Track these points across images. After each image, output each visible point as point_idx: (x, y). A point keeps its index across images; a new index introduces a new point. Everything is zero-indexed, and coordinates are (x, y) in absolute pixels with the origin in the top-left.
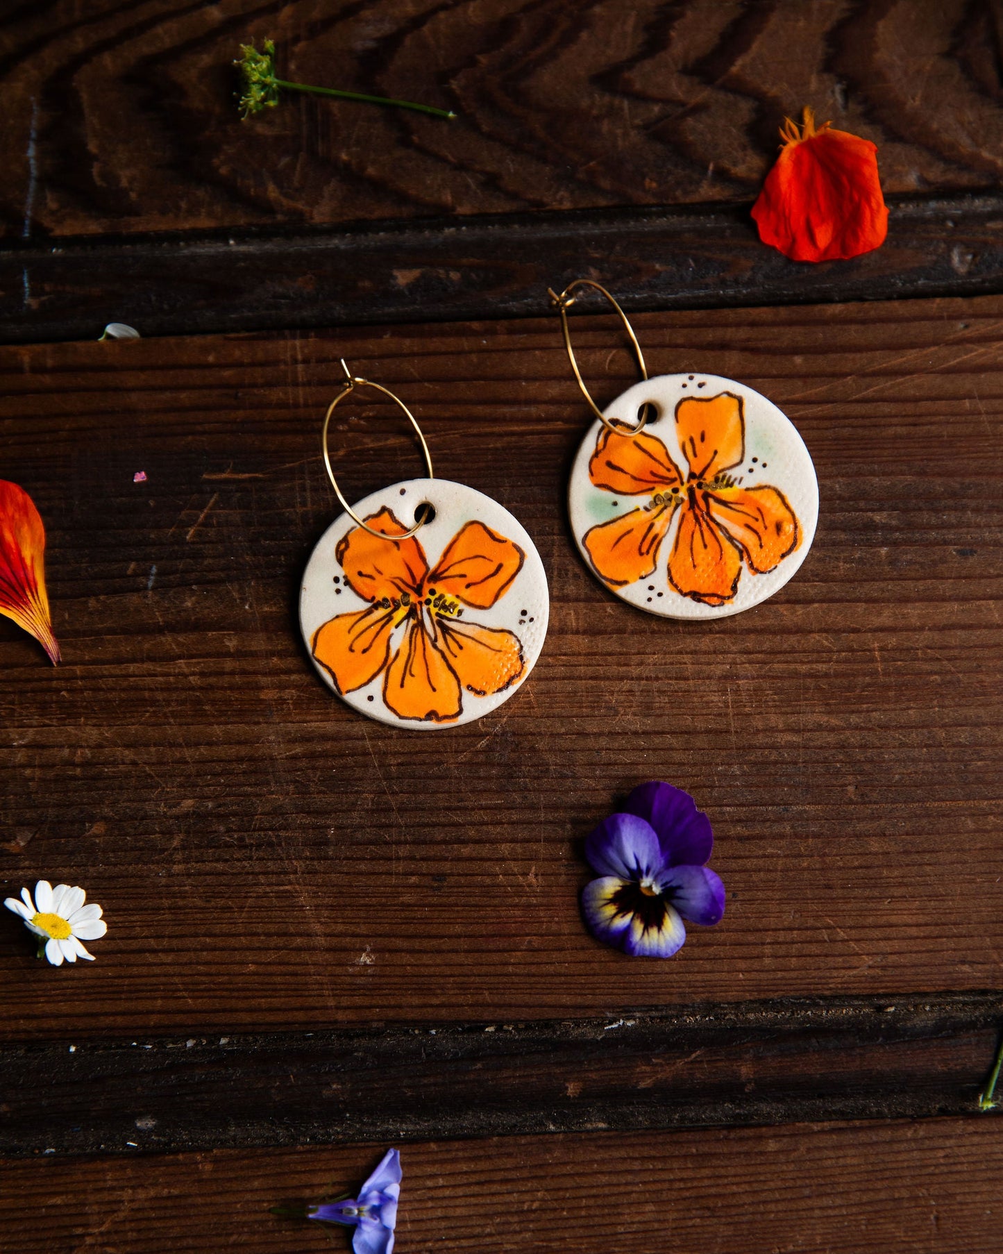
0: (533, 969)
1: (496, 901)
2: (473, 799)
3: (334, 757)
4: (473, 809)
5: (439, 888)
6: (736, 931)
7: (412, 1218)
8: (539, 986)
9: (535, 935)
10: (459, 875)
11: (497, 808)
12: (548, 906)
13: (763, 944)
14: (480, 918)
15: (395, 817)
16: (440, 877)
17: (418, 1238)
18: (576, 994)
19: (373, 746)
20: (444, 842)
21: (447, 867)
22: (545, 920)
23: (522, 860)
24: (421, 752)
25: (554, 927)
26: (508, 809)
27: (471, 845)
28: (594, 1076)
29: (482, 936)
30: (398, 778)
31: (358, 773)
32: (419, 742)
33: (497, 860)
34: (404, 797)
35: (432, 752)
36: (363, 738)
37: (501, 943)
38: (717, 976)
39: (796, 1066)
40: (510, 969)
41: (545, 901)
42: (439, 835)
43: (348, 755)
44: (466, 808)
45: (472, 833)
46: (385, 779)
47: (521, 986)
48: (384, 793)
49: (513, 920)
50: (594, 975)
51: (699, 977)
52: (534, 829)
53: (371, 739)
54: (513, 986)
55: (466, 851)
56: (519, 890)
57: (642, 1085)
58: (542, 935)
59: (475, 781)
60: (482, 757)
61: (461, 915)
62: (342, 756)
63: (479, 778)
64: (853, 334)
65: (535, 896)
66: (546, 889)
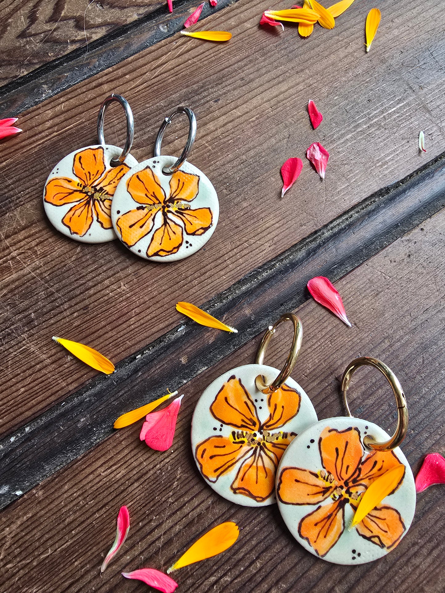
0: (142, 321)
1: (113, 304)
2: (85, 271)
3: (21, 286)
4: (87, 275)
5: (88, 312)
6: (213, 262)
7: (145, 459)
8: (148, 327)
9: (136, 308)
10: (93, 302)
11: (96, 269)
12: (135, 294)
13: (225, 261)
14: (110, 314)
15: (56, 295)
16: (86, 307)
17: (152, 466)
18: (164, 321)
19: (35, 274)
20: (81, 293)
21: (87, 302)
22: (137, 300)
23: (116, 283)
24: (56, 266)
25: (142, 300)
26: (100, 267)
27: (92, 288)
28: (189, 350)
29: (114, 320)
30: (51, 280)
31: (34, 286)
32: (53, 262)
33: (106, 288)
34: (57, 286)
35: (60, 263)
36: (30, 273)
37: (124, 319)
38: (215, 282)
39: (265, 298)
40: (133, 327)
41: (133, 293)
42: (77, 292)
43: (27, 282)
44: (84, 276)
45: (91, 284)
46: (46, 283)
47: (140, 331)
48: (48, 288)
49: (124, 307)
50: (167, 310)
51: (209, 287)
52: (114, 269)
53: (33, 272)
54: (137, 333)
55: (92, 292)
56: (121, 295)
57: (211, 342)
58: (138, 306)
59: (83, 264)
60: (81, 254)
61: (102, 317)
62: (24, 284)
63: (83, 262)
64: (141, 62)
65: (128, 293)
66: (131, 288)
